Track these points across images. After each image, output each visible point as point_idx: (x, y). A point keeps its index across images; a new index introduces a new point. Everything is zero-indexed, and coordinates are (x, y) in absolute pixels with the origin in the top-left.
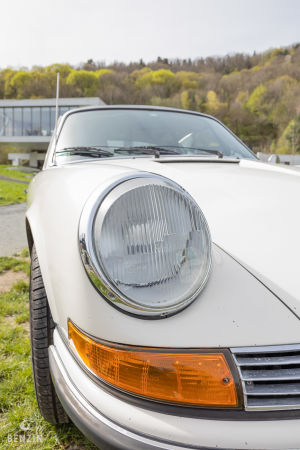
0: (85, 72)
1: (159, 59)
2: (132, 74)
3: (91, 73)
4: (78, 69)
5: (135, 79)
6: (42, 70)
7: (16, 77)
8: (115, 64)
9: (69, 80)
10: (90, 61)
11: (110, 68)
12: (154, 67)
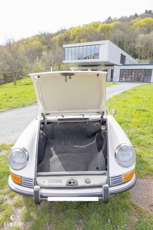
0: (106, 24)
1: (146, 11)
2: (130, 23)
3: (109, 24)
4: (104, 23)
5: (131, 25)
6: (86, 26)
7: (75, 30)
8: (122, 18)
9: (99, 29)
10: (109, 18)
11: (119, 20)
12: (142, 16)
